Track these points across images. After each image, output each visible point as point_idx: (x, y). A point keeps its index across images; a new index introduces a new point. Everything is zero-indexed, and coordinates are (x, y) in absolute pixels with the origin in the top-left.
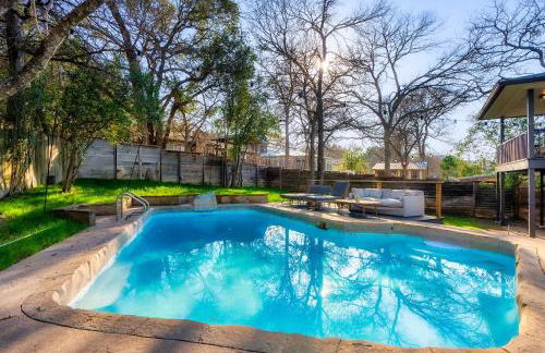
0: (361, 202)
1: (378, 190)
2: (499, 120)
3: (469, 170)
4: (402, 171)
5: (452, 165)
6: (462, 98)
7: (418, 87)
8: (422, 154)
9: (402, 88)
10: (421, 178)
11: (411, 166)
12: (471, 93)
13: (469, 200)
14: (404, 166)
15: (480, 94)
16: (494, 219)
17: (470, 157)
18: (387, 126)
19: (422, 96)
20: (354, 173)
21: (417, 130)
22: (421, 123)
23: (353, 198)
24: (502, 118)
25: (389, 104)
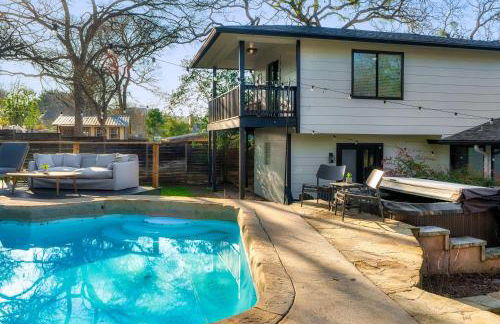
0: (52, 174)
1: (75, 155)
2: (211, 70)
3: (178, 128)
4: (98, 128)
5: (159, 120)
6: (172, 37)
7: (120, 13)
8: (123, 105)
9: (99, 10)
10: (122, 138)
11: (110, 122)
12: (181, 33)
13: (180, 164)
14: (101, 121)
15: (192, 37)
16: (205, 185)
17: (182, 112)
18: (77, 61)
19: (124, 26)
20: (24, 129)
21: (117, 72)
22: (122, 62)
23: (37, 168)
24: (215, 69)
25: (81, 30)
